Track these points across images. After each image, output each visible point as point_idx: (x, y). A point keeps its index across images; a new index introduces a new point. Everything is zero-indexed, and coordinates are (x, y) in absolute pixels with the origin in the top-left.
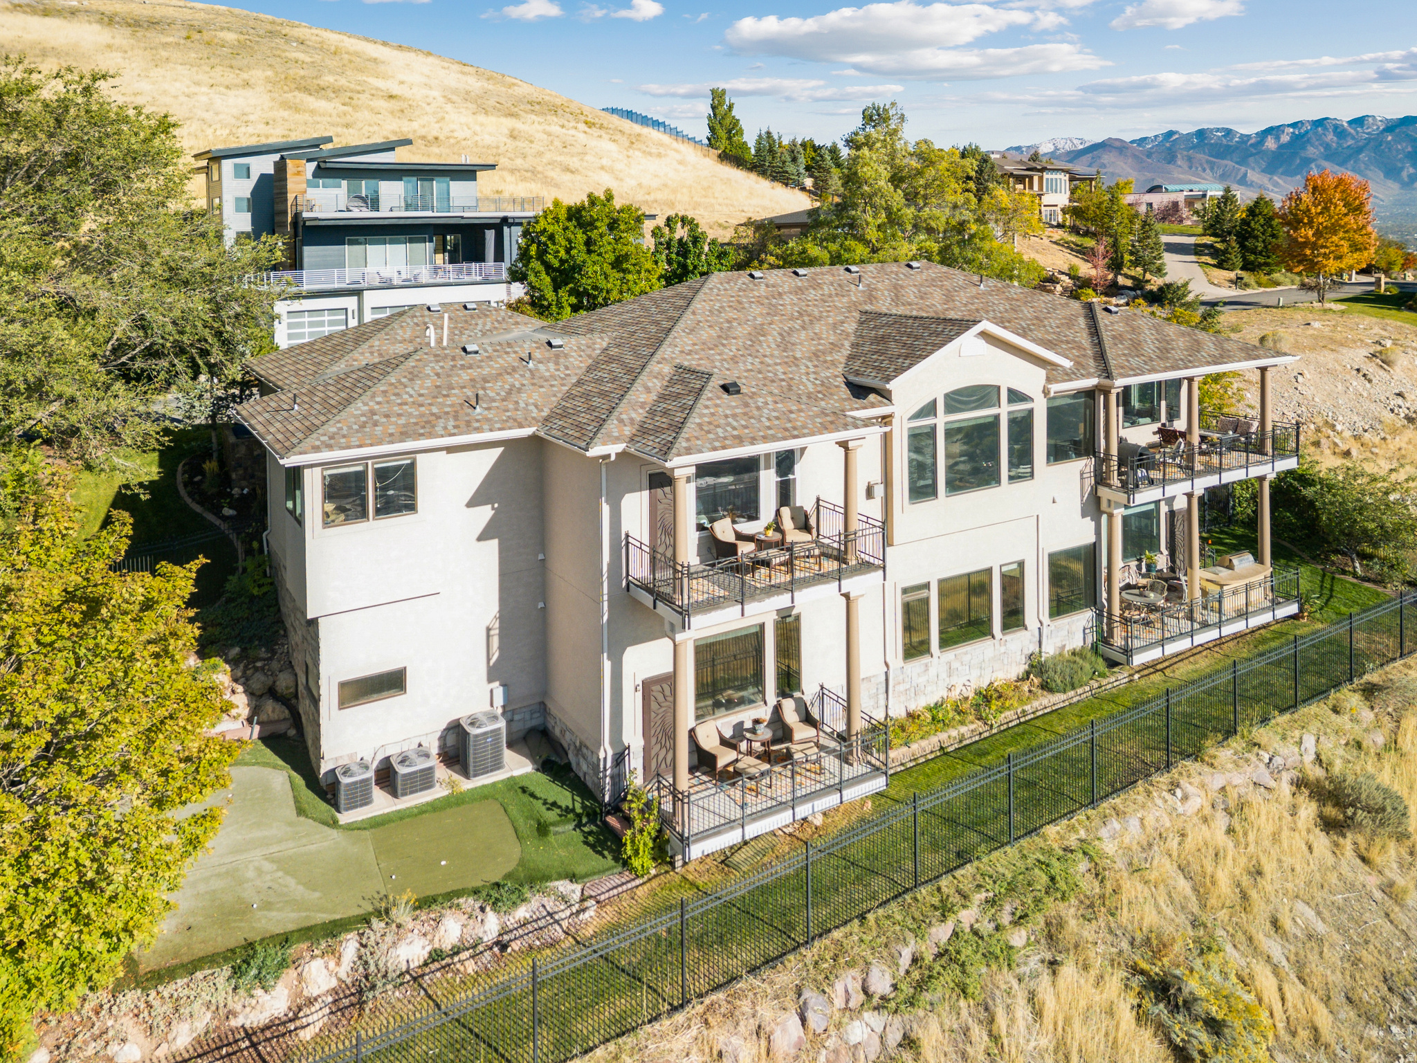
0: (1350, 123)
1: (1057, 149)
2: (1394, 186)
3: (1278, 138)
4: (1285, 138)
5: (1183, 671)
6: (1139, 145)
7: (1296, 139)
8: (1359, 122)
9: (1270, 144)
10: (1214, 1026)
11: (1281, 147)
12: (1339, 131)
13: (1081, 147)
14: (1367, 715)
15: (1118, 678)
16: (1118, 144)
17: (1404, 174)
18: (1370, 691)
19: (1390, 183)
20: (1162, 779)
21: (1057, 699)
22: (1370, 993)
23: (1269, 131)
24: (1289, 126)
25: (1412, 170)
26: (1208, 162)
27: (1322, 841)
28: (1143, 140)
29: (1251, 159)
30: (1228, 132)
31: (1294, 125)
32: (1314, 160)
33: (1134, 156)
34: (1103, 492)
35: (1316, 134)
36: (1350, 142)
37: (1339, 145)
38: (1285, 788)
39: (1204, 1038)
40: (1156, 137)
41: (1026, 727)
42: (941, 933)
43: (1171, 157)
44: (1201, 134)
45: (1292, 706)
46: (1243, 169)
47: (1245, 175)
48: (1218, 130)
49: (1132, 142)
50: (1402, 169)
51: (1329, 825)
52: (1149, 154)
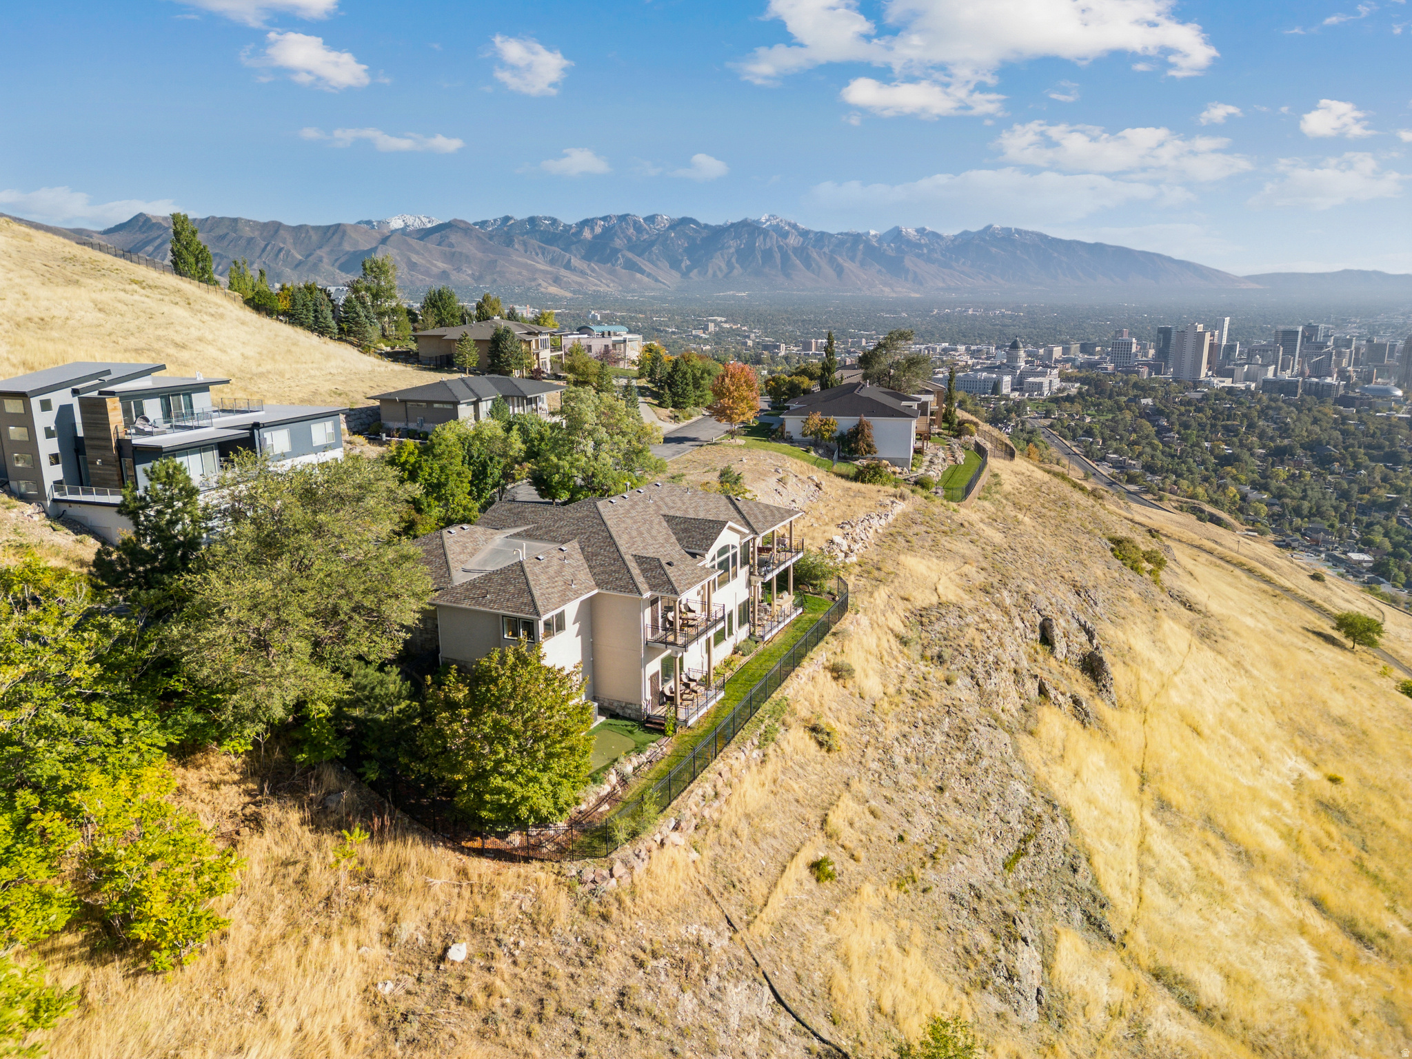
0: (645, 219)
1: (406, 226)
2: (676, 275)
3: (592, 229)
4: (598, 230)
5: (777, 640)
6: (481, 227)
7: (606, 230)
8: (651, 219)
9: (587, 234)
10: (828, 734)
11: (595, 237)
12: (638, 228)
13: (429, 226)
14: (835, 643)
15: (761, 646)
16: (462, 225)
17: (683, 265)
18: (834, 634)
19: (674, 272)
20: (793, 674)
21: (746, 659)
22: (854, 720)
23: (585, 223)
24: (601, 219)
25: (688, 263)
26: (540, 247)
27: (834, 683)
28: (483, 224)
29: (573, 247)
30: (554, 221)
31: (604, 219)
32: (620, 251)
33: (479, 238)
34: (753, 578)
35: (620, 227)
36: (646, 236)
37: (638, 239)
38: (822, 671)
39: (826, 738)
40: (495, 220)
41: (743, 670)
42: (763, 727)
43: (509, 242)
44: (532, 220)
45: (816, 644)
46: (568, 255)
47: (569, 260)
48: (546, 219)
49: (476, 224)
50: (681, 261)
51: (836, 679)
52: (491, 237)
